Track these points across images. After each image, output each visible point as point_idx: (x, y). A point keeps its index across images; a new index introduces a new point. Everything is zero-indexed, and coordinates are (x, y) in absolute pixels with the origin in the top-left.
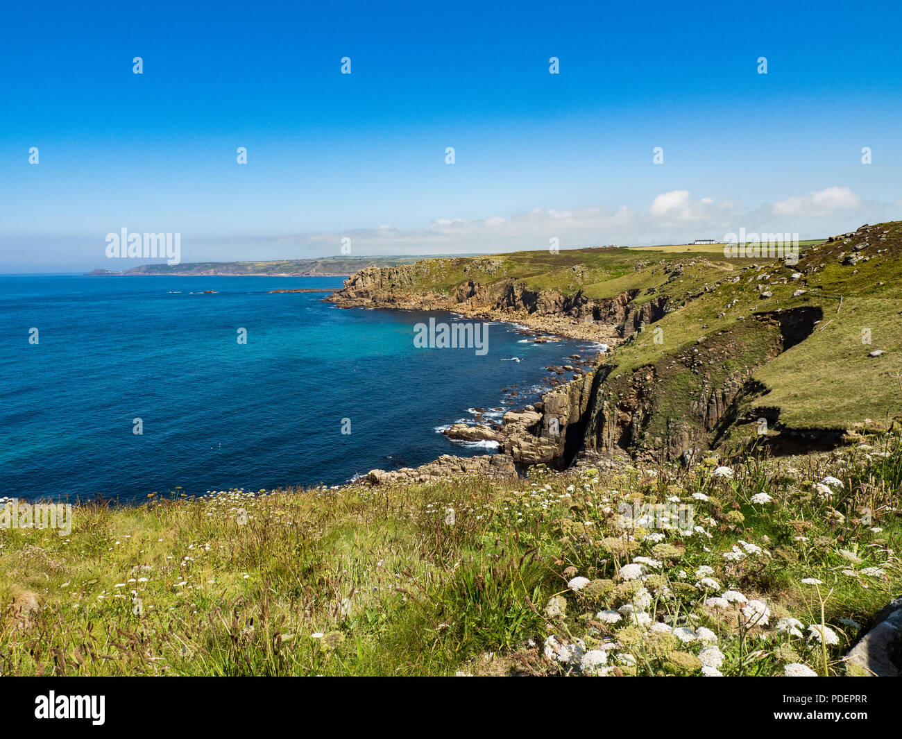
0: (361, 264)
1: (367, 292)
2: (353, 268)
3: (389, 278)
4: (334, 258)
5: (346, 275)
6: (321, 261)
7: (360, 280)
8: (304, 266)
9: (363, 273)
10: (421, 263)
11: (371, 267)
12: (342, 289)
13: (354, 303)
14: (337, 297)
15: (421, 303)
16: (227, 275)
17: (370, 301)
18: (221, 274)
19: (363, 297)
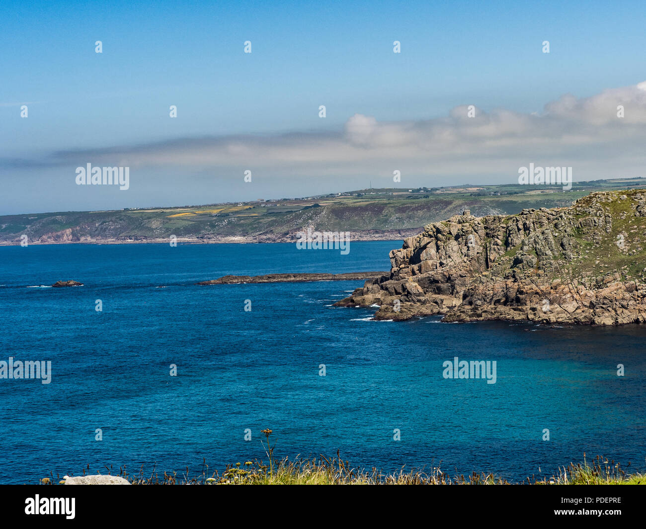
0: (427, 207)
1: (449, 279)
2: (410, 218)
3: (507, 244)
4: (359, 195)
5: (392, 237)
6: (330, 202)
7: (432, 250)
8: (289, 217)
9: (438, 231)
10: (588, 201)
11: (459, 217)
12: (387, 272)
13: (418, 309)
14: (374, 292)
15: (592, 306)
16: (102, 242)
17: (457, 302)
18: (90, 240)
19: (439, 291)
